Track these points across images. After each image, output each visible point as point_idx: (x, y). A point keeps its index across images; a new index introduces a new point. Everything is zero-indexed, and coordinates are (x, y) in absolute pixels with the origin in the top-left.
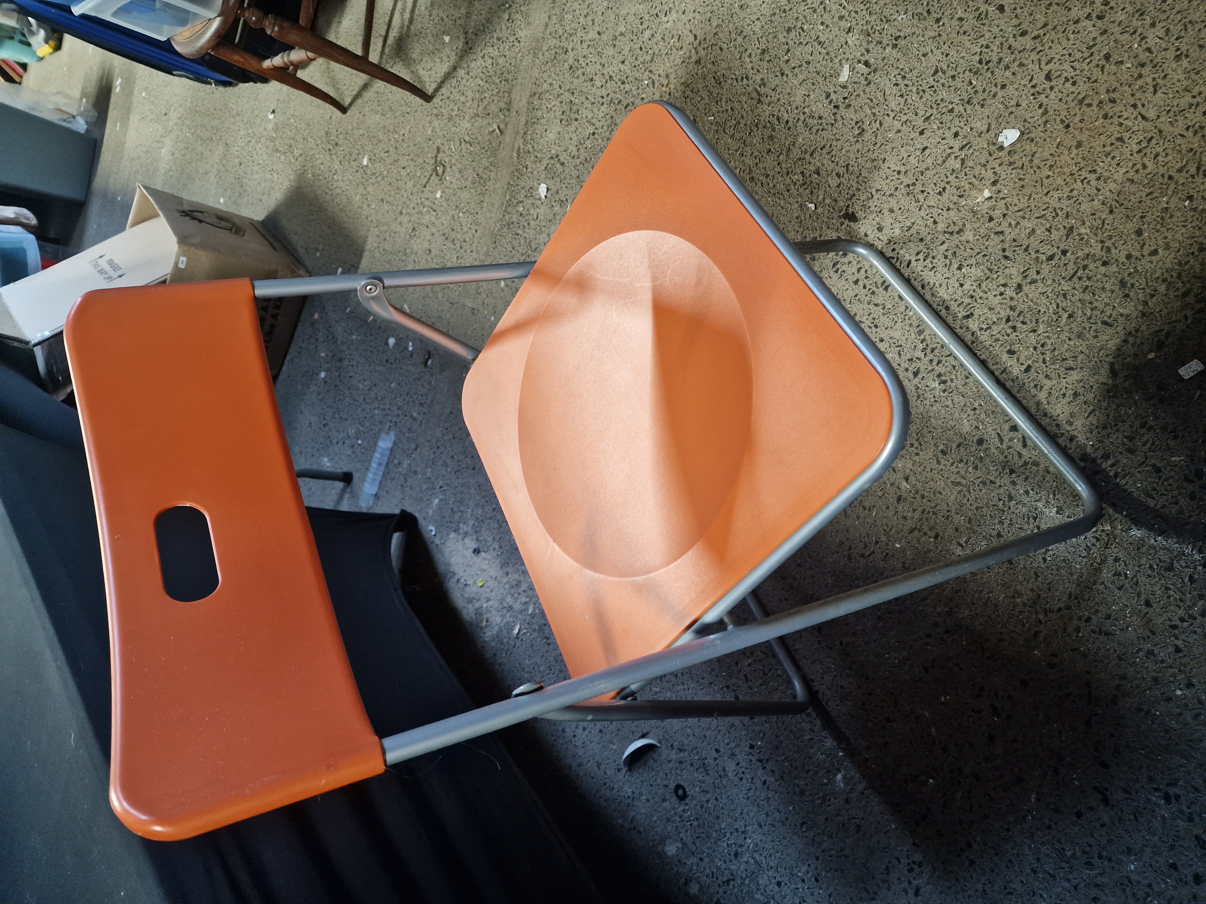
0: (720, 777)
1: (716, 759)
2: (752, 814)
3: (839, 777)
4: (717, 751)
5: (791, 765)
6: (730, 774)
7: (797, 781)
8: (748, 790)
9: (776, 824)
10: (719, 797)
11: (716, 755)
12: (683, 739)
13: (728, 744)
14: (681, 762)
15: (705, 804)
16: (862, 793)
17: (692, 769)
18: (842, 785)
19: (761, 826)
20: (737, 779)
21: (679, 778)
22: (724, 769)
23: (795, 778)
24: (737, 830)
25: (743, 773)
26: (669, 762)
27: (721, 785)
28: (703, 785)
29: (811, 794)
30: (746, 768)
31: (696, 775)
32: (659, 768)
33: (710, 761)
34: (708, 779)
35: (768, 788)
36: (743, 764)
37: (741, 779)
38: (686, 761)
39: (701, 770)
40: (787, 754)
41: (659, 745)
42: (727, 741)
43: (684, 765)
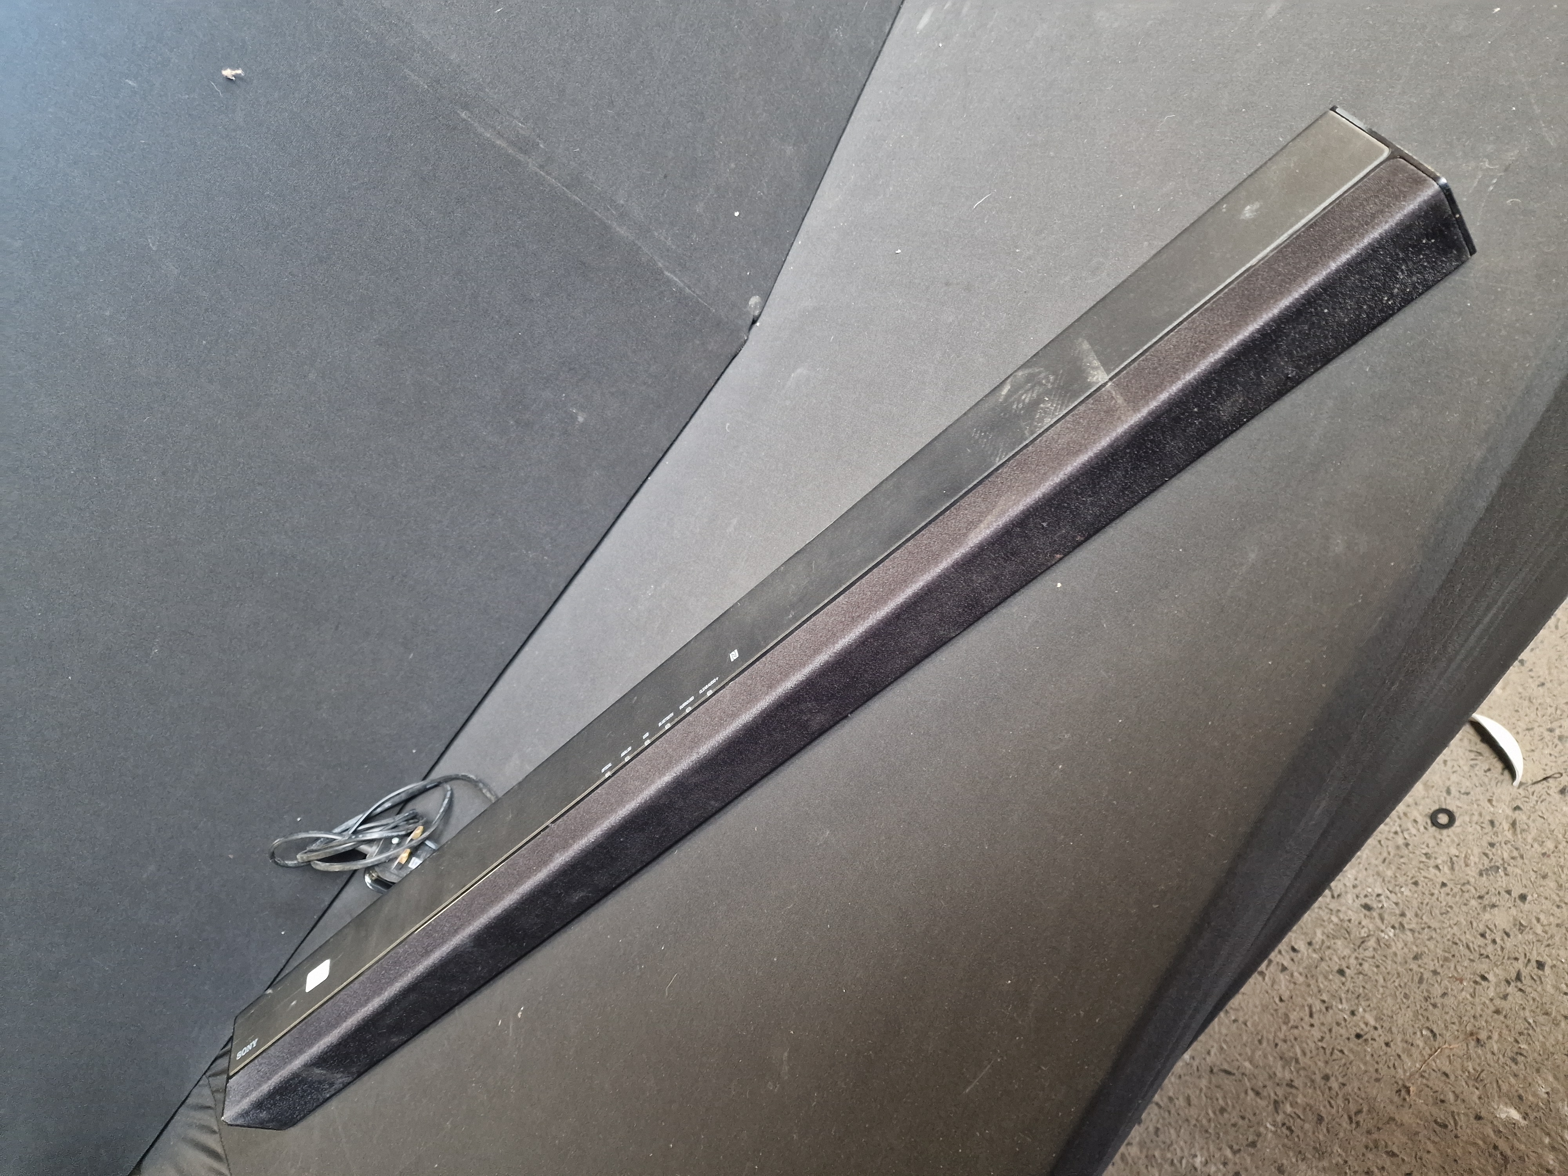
0: (1481, 897)
1: (1509, 892)
2: (1431, 945)
3: (1515, 1115)
4: (1523, 898)
5: (1521, 1034)
6: (1487, 916)
7: (1496, 1036)
8: (1468, 947)
9: (1424, 986)
10: (1446, 889)
11: (1515, 894)
12: (1534, 832)
13: (1538, 920)
14: (1492, 823)
15: (1432, 862)
16: (1496, 1147)
17: (1485, 844)
18: (1503, 1116)
19: (1416, 958)
20: (1482, 928)
21: (1467, 819)
22: (1494, 906)
23: (1500, 1035)
24: (1403, 915)
25: (1494, 941)
26: (1490, 801)
27: (1466, 895)
28: (1462, 863)
29: (1479, 1057)
30: (1502, 949)
31: (1477, 851)
32: (1475, 780)
33: (1502, 881)
34: (1472, 872)
35: (1476, 982)
36: (1509, 944)
37: (1483, 935)
38: (1496, 834)
39: (1486, 861)
40: (1538, 1030)
41: (1516, 783)
42: (1542, 917)
43: (1488, 829)
